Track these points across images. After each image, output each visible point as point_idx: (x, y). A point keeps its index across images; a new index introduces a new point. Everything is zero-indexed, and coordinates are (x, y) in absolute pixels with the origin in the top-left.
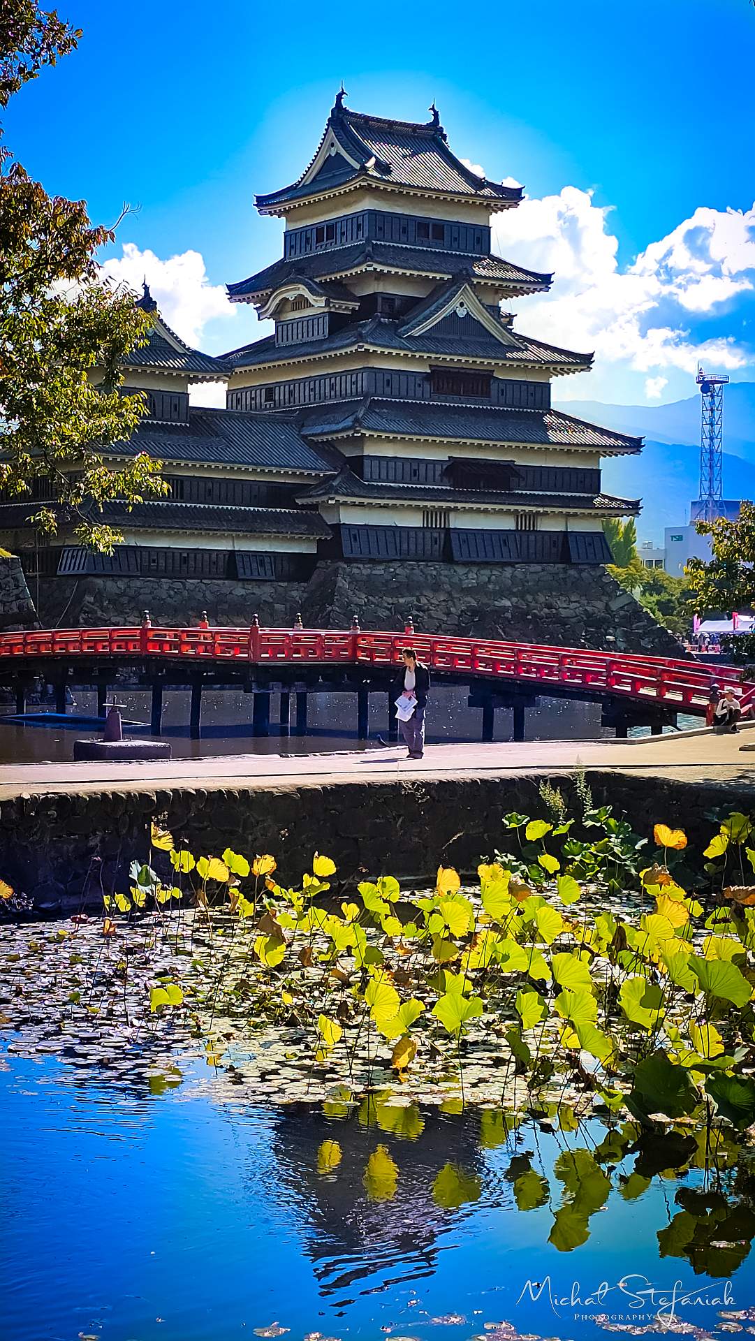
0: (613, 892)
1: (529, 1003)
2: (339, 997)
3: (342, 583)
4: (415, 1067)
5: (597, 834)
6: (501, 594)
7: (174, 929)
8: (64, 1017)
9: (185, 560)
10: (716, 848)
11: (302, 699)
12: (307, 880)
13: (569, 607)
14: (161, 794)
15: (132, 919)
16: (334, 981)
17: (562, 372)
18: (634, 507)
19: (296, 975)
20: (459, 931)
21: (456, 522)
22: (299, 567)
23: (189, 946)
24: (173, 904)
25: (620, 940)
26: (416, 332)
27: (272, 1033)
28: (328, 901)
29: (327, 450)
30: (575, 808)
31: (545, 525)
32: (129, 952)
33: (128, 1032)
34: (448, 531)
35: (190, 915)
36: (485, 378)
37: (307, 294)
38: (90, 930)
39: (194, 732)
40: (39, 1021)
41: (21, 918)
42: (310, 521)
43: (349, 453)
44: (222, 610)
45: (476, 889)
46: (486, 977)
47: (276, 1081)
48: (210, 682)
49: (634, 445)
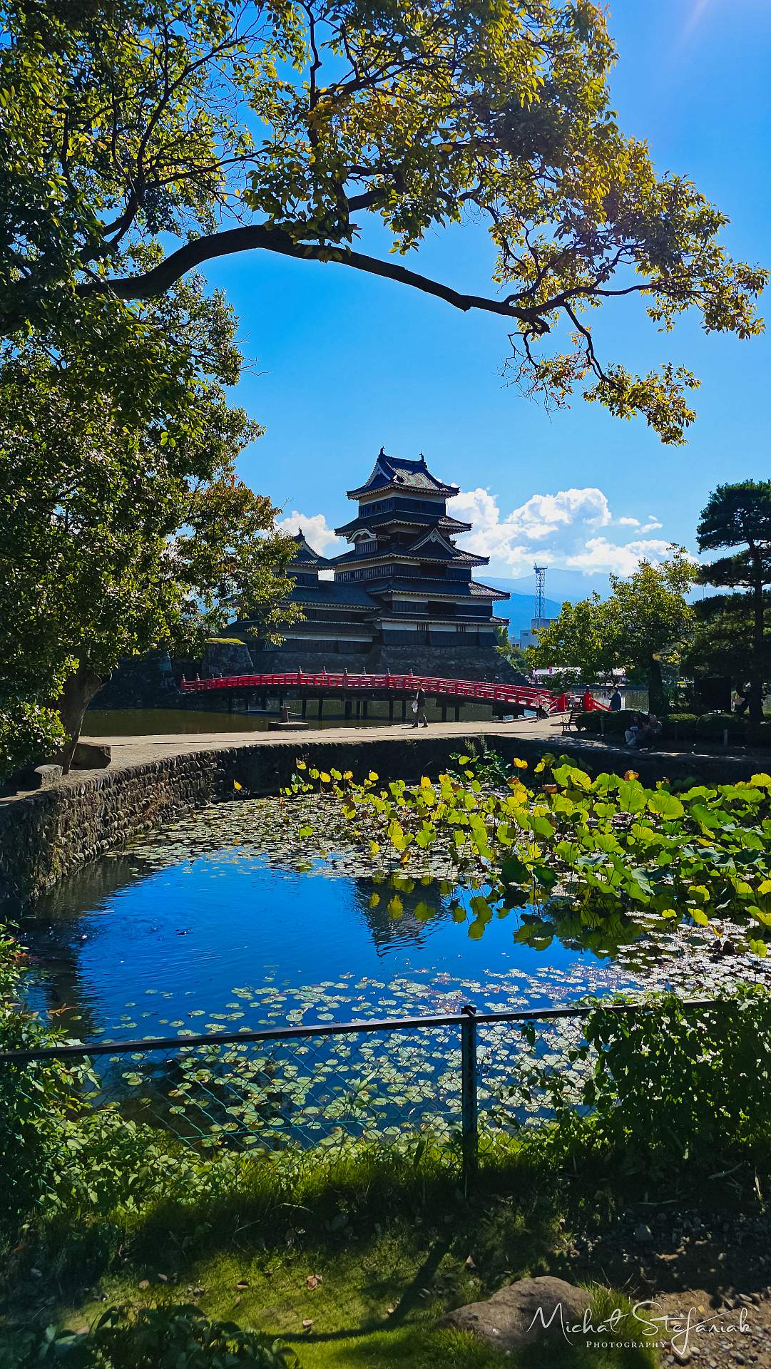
0: (496, 786)
1: (460, 835)
2: (379, 832)
3: (383, 654)
4: (410, 862)
5: (489, 762)
6: (449, 659)
7: (309, 802)
8: (262, 840)
9: (317, 645)
10: (540, 768)
11: (365, 704)
12: (366, 782)
13: (480, 664)
14: (304, 745)
15: (292, 798)
16: (376, 825)
17: (476, 565)
18: (507, 622)
19: (361, 822)
20: (430, 803)
21: (431, 629)
22: (365, 648)
23: (316, 810)
24: (309, 792)
25: (498, 808)
26: (415, 548)
27: (350, 848)
28: (375, 791)
29: (377, 599)
30: (480, 751)
31: (469, 630)
32: (290, 812)
33: (289, 847)
34: (428, 632)
35: (317, 796)
36: (444, 566)
37: (368, 532)
38: (274, 803)
39: (320, 718)
40: (251, 842)
41: (245, 798)
42: (370, 628)
43: (386, 600)
44: (333, 667)
45: (438, 785)
46: (441, 823)
47: (351, 867)
48: (327, 697)
49: (507, 596)
